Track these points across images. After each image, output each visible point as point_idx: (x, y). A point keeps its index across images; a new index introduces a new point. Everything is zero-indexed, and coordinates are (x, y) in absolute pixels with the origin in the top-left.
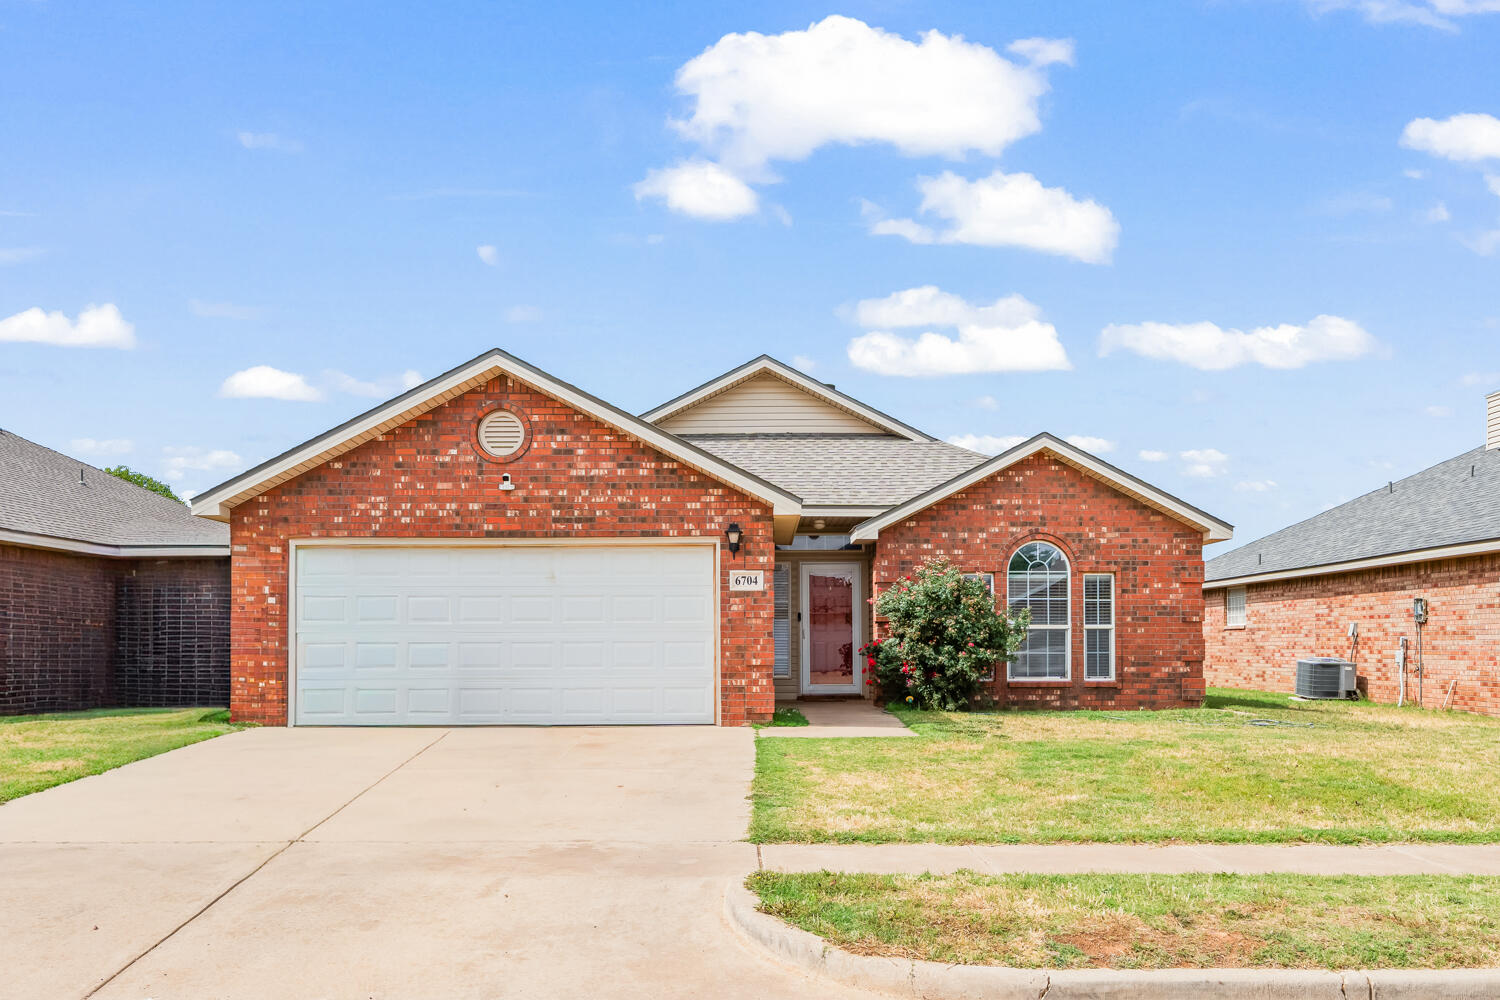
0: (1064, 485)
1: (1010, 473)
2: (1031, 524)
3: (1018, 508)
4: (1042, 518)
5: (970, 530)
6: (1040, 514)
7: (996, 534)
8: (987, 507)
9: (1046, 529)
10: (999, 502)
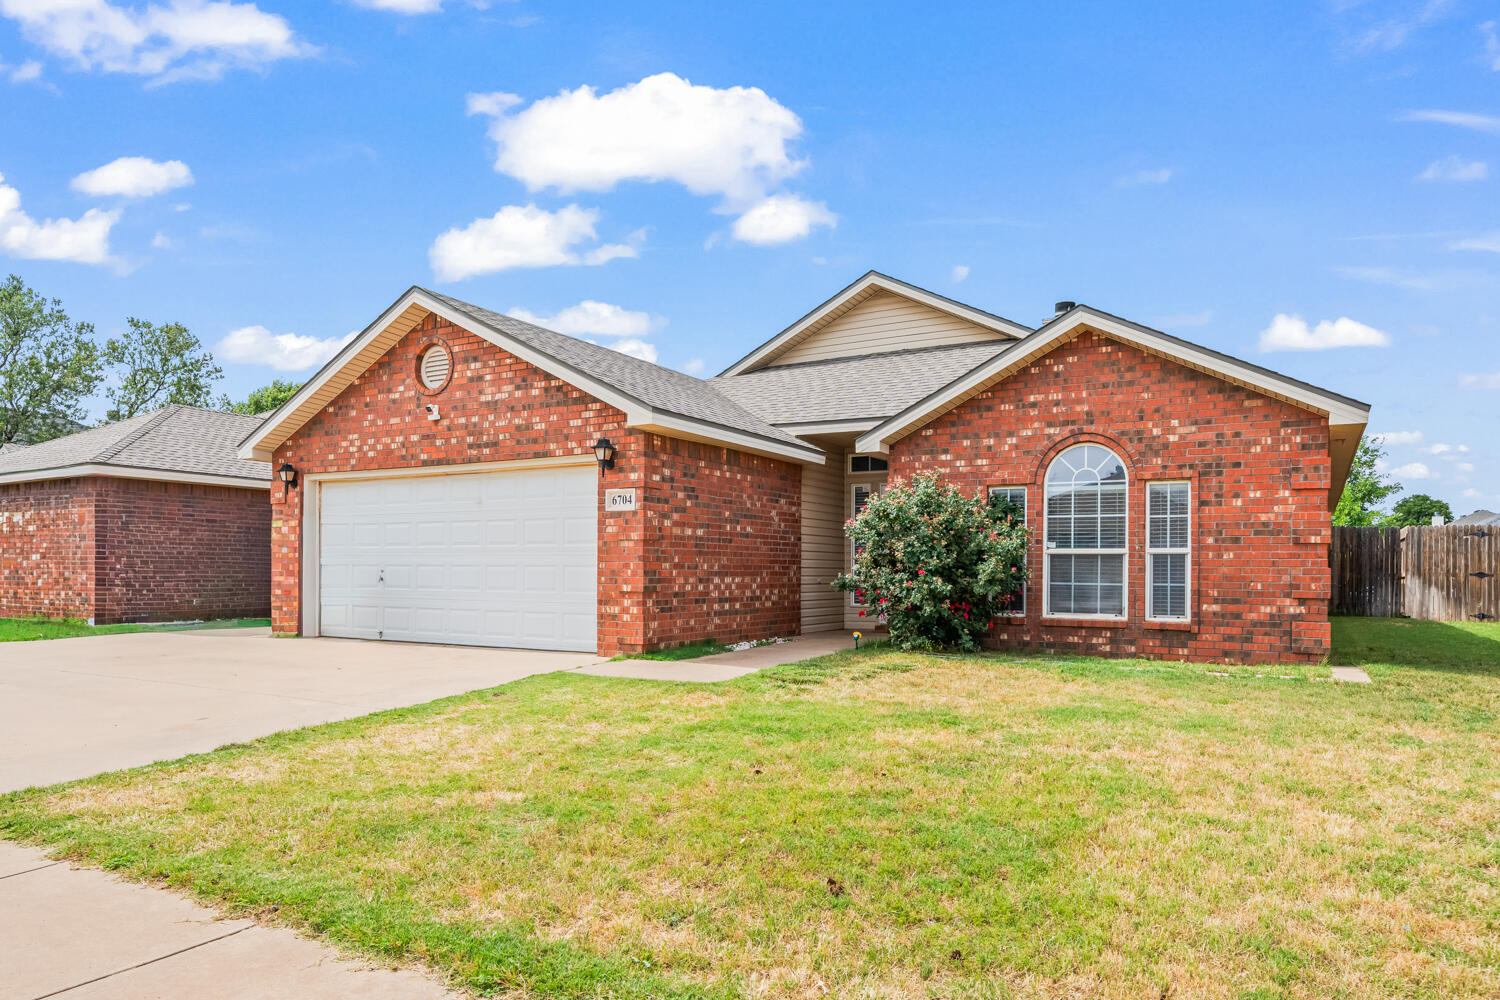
0: (1119, 371)
1: (1047, 362)
2: (1073, 423)
3: (1057, 403)
4: (1087, 413)
5: (997, 435)
6: (1086, 408)
7: (1029, 438)
8: (1017, 407)
9: (1093, 428)
10: (1032, 398)
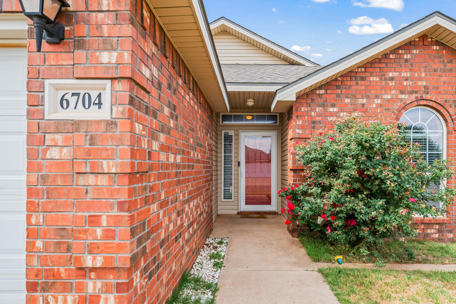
0: (444, 62)
1: (400, 52)
2: (416, 92)
3: (407, 79)
4: (425, 87)
5: (368, 97)
6: (424, 84)
7: (388, 101)
8: (381, 79)
9: (429, 97)
10: (391, 75)
